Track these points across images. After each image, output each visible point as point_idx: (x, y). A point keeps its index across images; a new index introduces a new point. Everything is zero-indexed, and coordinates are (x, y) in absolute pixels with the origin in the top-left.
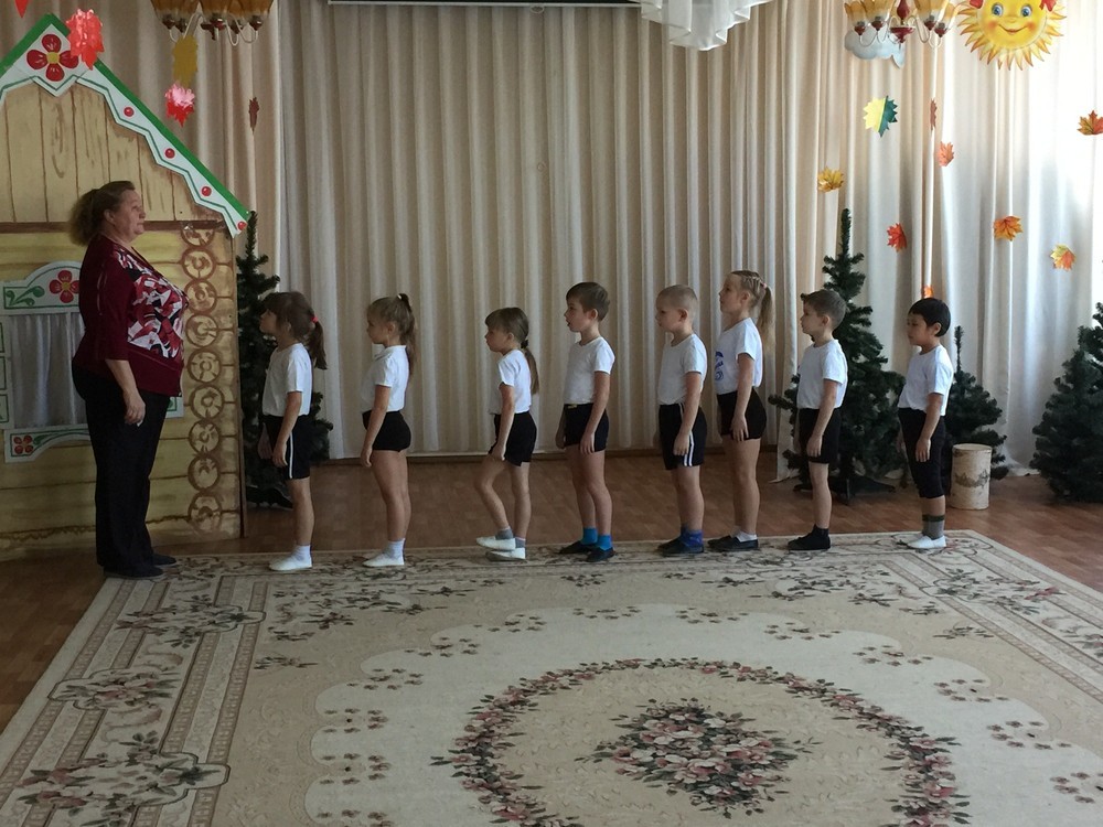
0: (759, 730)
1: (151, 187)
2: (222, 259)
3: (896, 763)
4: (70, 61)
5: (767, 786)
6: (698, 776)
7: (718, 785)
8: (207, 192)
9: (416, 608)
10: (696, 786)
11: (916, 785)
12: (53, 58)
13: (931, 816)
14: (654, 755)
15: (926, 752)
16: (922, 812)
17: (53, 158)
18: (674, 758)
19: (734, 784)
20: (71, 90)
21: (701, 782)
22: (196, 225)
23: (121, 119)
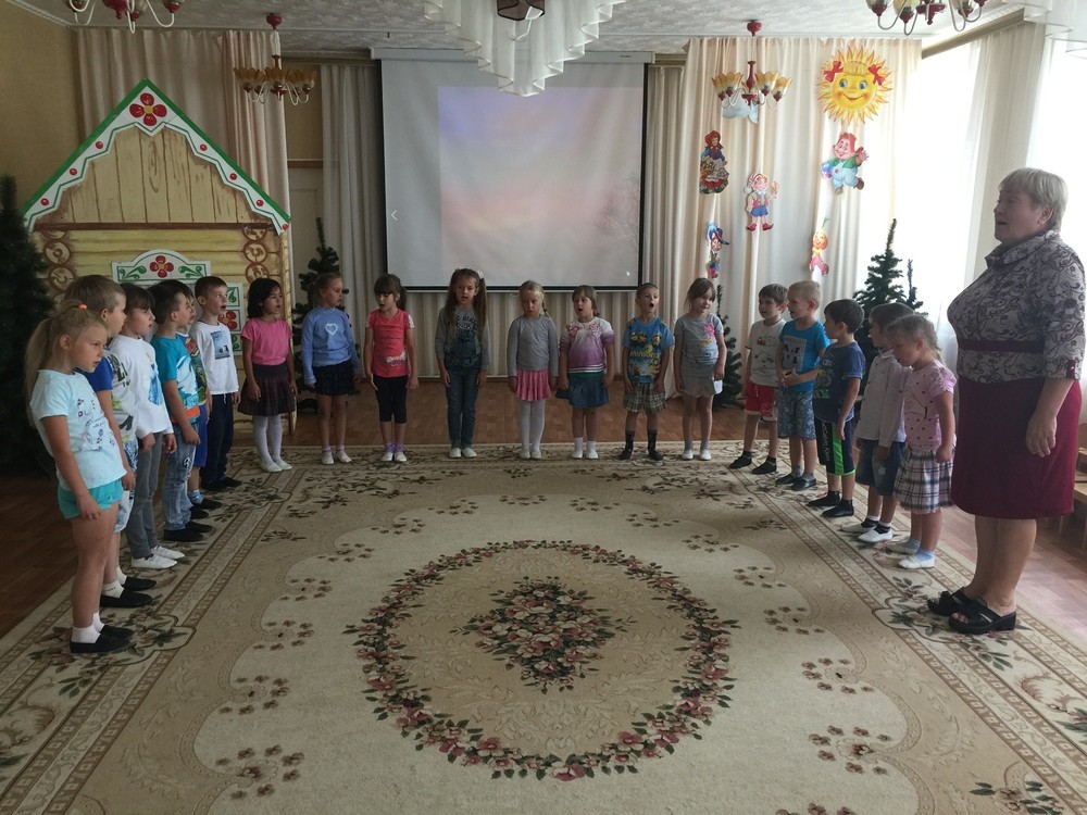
0: (595, 608)
1: (220, 199)
2: (273, 250)
3: (687, 644)
4: (161, 111)
5: (584, 663)
6: (535, 649)
7: (547, 660)
8: (260, 203)
9: (396, 493)
10: (530, 661)
11: (697, 666)
12: (149, 110)
13: (701, 699)
14: (510, 630)
15: (713, 634)
16: (696, 693)
17: (150, 179)
18: (523, 633)
19: (559, 660)
20: (162, 132)
21: (535, 657)
22: (253, 226)
23: (198, 152)
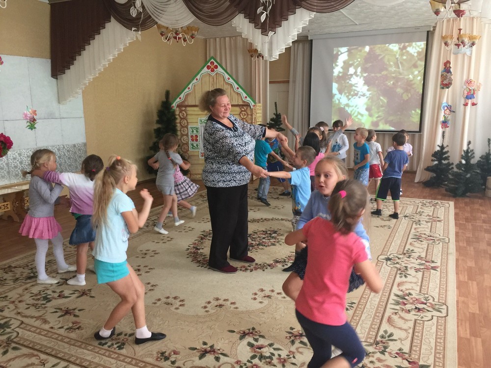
1: (233, 97)
2: (249, 114)
4: (216, 67)
5: (256, 250)
8: (246, 97)
12: (212, 67)
13: (279, 263)
19: (250, 248)
20: (216, 74)
22: (243, 105)
23: (227, 81)
